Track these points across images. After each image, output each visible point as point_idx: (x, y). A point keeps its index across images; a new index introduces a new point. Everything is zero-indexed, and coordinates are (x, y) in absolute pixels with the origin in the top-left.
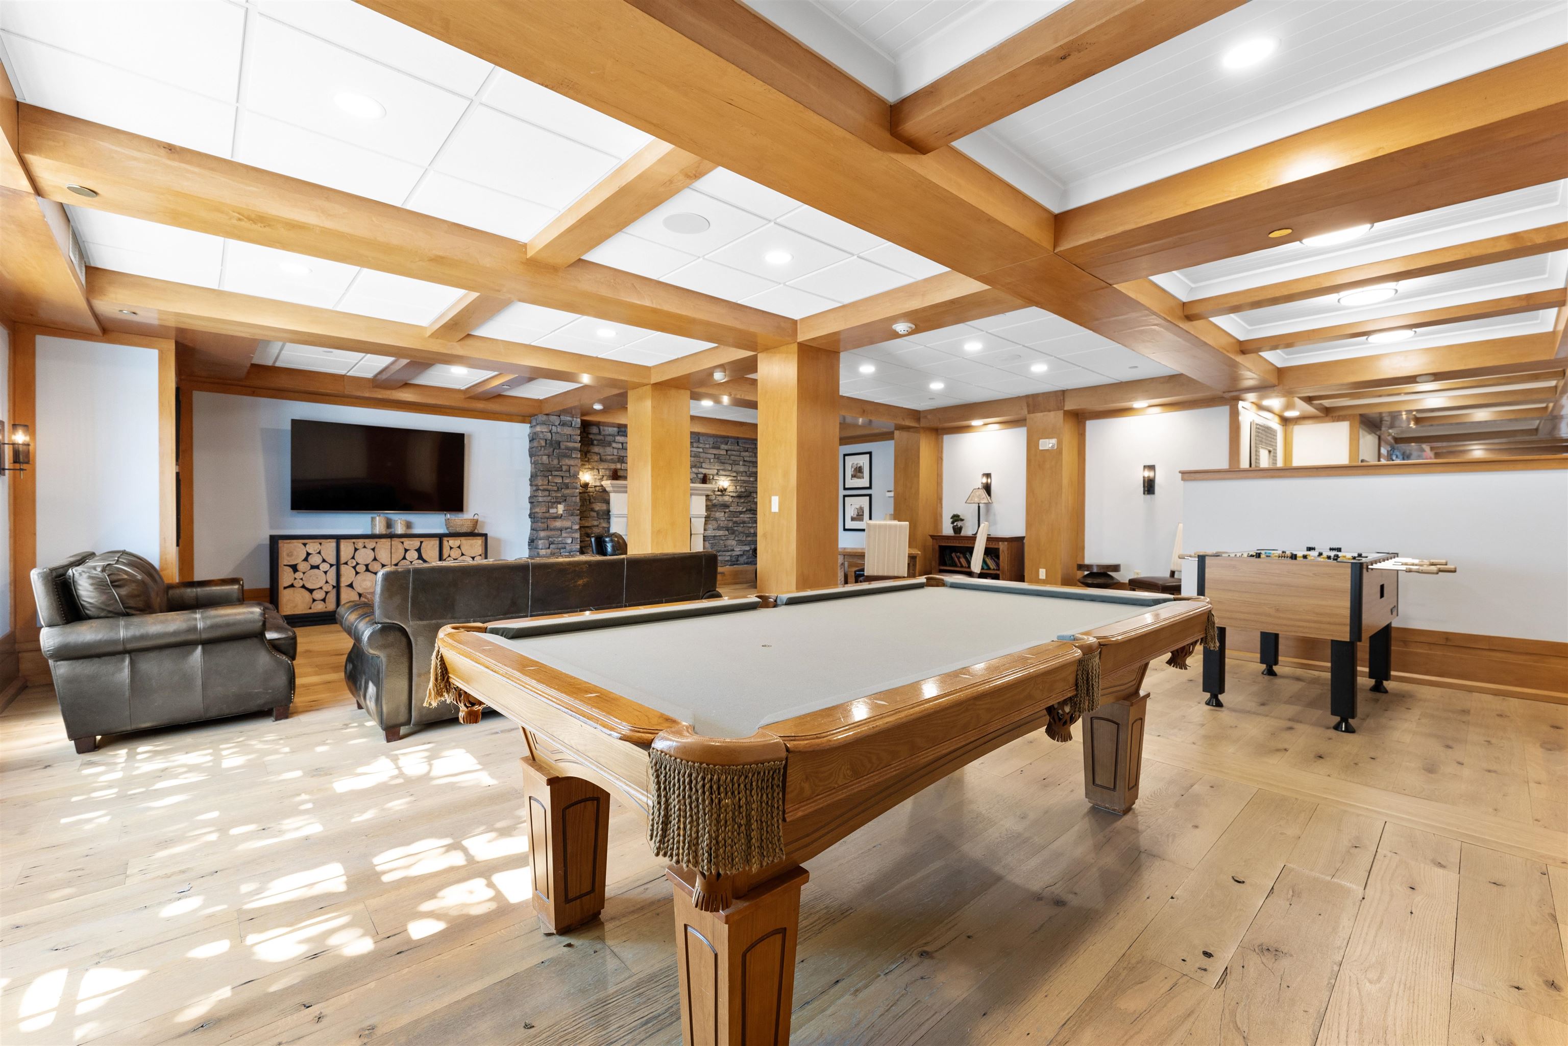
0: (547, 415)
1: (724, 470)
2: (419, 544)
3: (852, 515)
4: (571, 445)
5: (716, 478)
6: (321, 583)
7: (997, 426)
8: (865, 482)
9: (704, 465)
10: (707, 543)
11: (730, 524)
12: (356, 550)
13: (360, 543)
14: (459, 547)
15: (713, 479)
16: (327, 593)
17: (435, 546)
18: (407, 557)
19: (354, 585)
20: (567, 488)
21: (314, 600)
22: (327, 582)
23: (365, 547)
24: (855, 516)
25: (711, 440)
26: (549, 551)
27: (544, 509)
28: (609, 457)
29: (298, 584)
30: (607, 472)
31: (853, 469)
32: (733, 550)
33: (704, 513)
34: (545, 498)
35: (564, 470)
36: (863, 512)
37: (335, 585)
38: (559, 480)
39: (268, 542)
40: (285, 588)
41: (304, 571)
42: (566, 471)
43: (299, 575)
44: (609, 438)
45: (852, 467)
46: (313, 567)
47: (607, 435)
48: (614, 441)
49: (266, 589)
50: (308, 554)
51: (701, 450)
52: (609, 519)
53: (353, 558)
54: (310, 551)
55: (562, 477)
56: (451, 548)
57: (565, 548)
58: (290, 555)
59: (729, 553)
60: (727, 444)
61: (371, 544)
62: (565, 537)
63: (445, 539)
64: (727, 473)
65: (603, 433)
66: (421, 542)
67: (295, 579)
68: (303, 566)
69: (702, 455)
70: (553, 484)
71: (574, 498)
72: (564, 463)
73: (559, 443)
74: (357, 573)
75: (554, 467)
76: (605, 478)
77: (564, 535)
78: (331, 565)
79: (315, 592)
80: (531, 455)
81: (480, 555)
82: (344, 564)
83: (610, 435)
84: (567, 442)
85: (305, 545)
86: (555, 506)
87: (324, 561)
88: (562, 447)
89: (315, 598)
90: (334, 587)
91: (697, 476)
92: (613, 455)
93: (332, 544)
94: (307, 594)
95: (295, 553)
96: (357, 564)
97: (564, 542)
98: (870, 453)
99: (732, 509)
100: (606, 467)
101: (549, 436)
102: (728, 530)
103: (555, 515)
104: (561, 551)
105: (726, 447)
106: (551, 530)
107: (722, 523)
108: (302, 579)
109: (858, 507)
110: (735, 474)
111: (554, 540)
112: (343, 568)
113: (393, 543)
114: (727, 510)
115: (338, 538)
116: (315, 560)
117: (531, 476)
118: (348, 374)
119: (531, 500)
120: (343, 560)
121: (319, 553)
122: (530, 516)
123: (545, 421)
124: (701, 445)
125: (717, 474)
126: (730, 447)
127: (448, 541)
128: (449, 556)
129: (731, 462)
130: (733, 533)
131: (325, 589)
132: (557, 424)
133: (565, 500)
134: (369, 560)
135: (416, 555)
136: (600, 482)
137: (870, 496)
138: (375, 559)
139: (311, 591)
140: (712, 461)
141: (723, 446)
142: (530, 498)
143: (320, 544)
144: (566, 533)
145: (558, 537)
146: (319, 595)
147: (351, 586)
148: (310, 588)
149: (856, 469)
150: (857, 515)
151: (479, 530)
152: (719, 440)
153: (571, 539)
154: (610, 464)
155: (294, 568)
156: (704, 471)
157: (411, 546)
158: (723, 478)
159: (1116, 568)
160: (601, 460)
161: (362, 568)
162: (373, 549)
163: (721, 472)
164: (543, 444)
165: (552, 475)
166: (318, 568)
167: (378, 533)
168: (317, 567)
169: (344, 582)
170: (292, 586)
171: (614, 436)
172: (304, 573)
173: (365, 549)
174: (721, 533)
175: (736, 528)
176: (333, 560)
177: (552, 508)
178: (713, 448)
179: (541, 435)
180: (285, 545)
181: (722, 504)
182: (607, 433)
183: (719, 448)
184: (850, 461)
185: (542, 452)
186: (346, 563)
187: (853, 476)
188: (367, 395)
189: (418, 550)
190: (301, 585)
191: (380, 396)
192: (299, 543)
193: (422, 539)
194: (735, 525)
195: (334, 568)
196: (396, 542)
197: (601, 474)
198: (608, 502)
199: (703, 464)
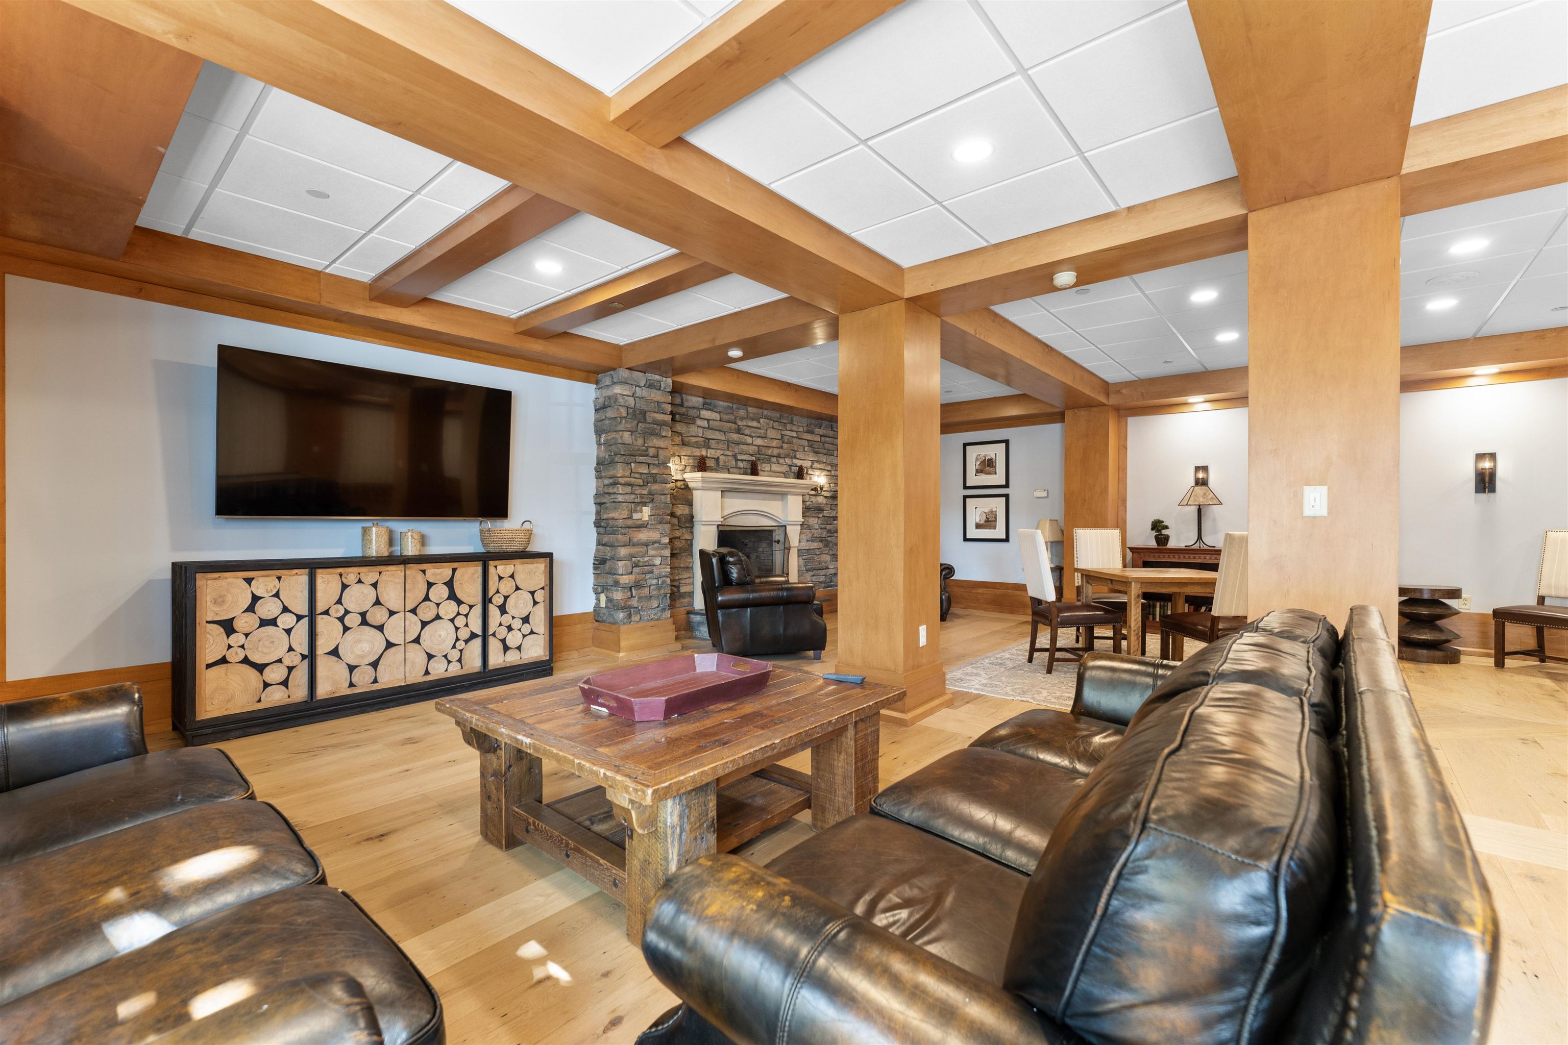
0: (629, 369)
1: (818, 462)
2: (450, 572)
3: (978, 521)
4: (660, 417)
5: (810, 472)
6: (280, 651)
7: (1207, 406)
8: (998, 478)
9: (798, 455)
10: (800, 558)
11: (824, 534)
12: (344, 587)
13: (351, 575)
14: (512, 576)
15: (807, 473)
16: (290, 669)
17: (476, 576)
18: (431, 596)
19: (341, 651)
20: (655, 482)
21: (266, 685)
22: (291, 649)
23: (360, 581)
24: (982, 522)
25: (805, 421)
26: (632, 577)
27: (625, 514)
28: (694, 440)
29: (236, 655)
30: (691, 461)
31: (978, 463)
32: (827, 568)
33: (800, 519)
34: (627, 497)
35: (651, 454)
36: (995, 518)
37: (306, 653)
38: (644, 470)
39: (168, 575)
40: (209, 666)
41: (246, 631)
42: (653, 457)
43: (237, 639)
44: (693, 413)
45: (977, 460)
46: (264, 623)
47: (690, 408)
48: (699, 417)
49: (163, 665)
50: (255, 599)
51: (794, 434)
52: (692, 527)
53: (339, 602)
54: (258, 593)
55: (649, 465)
56: (500, 578)
57: (652, 572)
58: (219, 601)
59: (823, 572)
60: (820, 428)
61: (370, 574)
62: (652, 556)
63: (492, 563)
64: (822, 466)
65: (686, 404)
66: (454, 570)
67: (230, 647)
68: (244, 622)
69: (795, 440)
70: (637, 476)
71: (663, 497)
72: (650, 444)
73: (644, 413)
74: (346, 629)
75: (639, 450)
76: (688, 469)
77: (651, 552)
78: (299, 618)
79: (267, 670)
80: (598, 432)
81: (543, 588)
82: (322, 614)
83: (693, 408)
84: (655, 412)
85: (249, 581)
86: (638, 508)
87: (285, 610)
88: (649, 420)
89: (269, 681)
90: (304, 657)
91: (790, 469)
92: (698, 436)
93: (301, 579)
94: (252, 673)
95: (229, 598)
96: (347, 612)
97: (651, 563)
98: (1007, 442)
99: (826, 513)
100: (689, 453)
101: (631, 402)
102: (821, 541)
103: (640, 522)
104: (647, 577)
105: (821, 431)
106: (634, 545)
107: (816, 531)
108: (242, 646)
109: (987, 510)
110: (829, 468)
111: (639, 561)
112: (321, 621)
113: (407, 573)
114: (821, 515)
115: (312, 566)
116: (270, 608)
117: (598, 464)
118: (327, 271)
119: (598, 501)
120: (320, 607)
121: (277, 595)
122: (597, 524)
123: (626, 378)
124: (794, 428)
125: (811, 467)
126: (825, 431)
127: (496, 567)
128: (498, 592)
129: (825, 451)
130: (827, 546)
131: (287, 662)
132: (642, 384)
133: (653, 500)
134: (367, 605)
135: (445, 592)
136: (682, 474)
137: (1007, 496)
138: (378, 602)
139: (260, 668)
140: (806, 449)
141: (817, 430)
142: (597, 496)
143: (279, 578)
144: (654, 549)
145: (643, 556)
146: (275, 674)
147: (335, 652)
148: (259, 662)
149: (983, 463)
150: (986, 521)
151: (536, 547)
152: (813, 422)
153: (660, 558)
154: (694, 450)
155: (228, 626)
156: (799, 463)
157: (438, 577)
158: (817, 472)
159: (1455, 593)
160: (684, 444)
161: (353, 620)
162: (375, 585)
163: (816, 465)
164: (624, 414)
165: (635, 462)
166: (276, 625)
167: (374, 554)
168: (273, 622)
169: (323, 646)
170: (223, 661)
171: (699, 409)
172: (247, 635)
173: (359, 585)
174: (815, 545)
175: (829, 539)
176: (302, 608)
177: (636, 511)
178: (808, 432)
179: (621, 400)
180: (209, 582)
181: (817, 507)
182: (690, 404)
183: (812, 432)
184: (972, 452)
185: (621, 427)
186: (326, 612)
187: (978, 472)
188: (360, 311)
189: (450, 584)
190: (242, 657)
191: (382, 316)
192: (238, 578)
193: (455, 565)
194: (829, 534)
195: (305, 621)
196: (413, 570)
197: (683, 463)
198: (690, 504)
199: (798, 453)
